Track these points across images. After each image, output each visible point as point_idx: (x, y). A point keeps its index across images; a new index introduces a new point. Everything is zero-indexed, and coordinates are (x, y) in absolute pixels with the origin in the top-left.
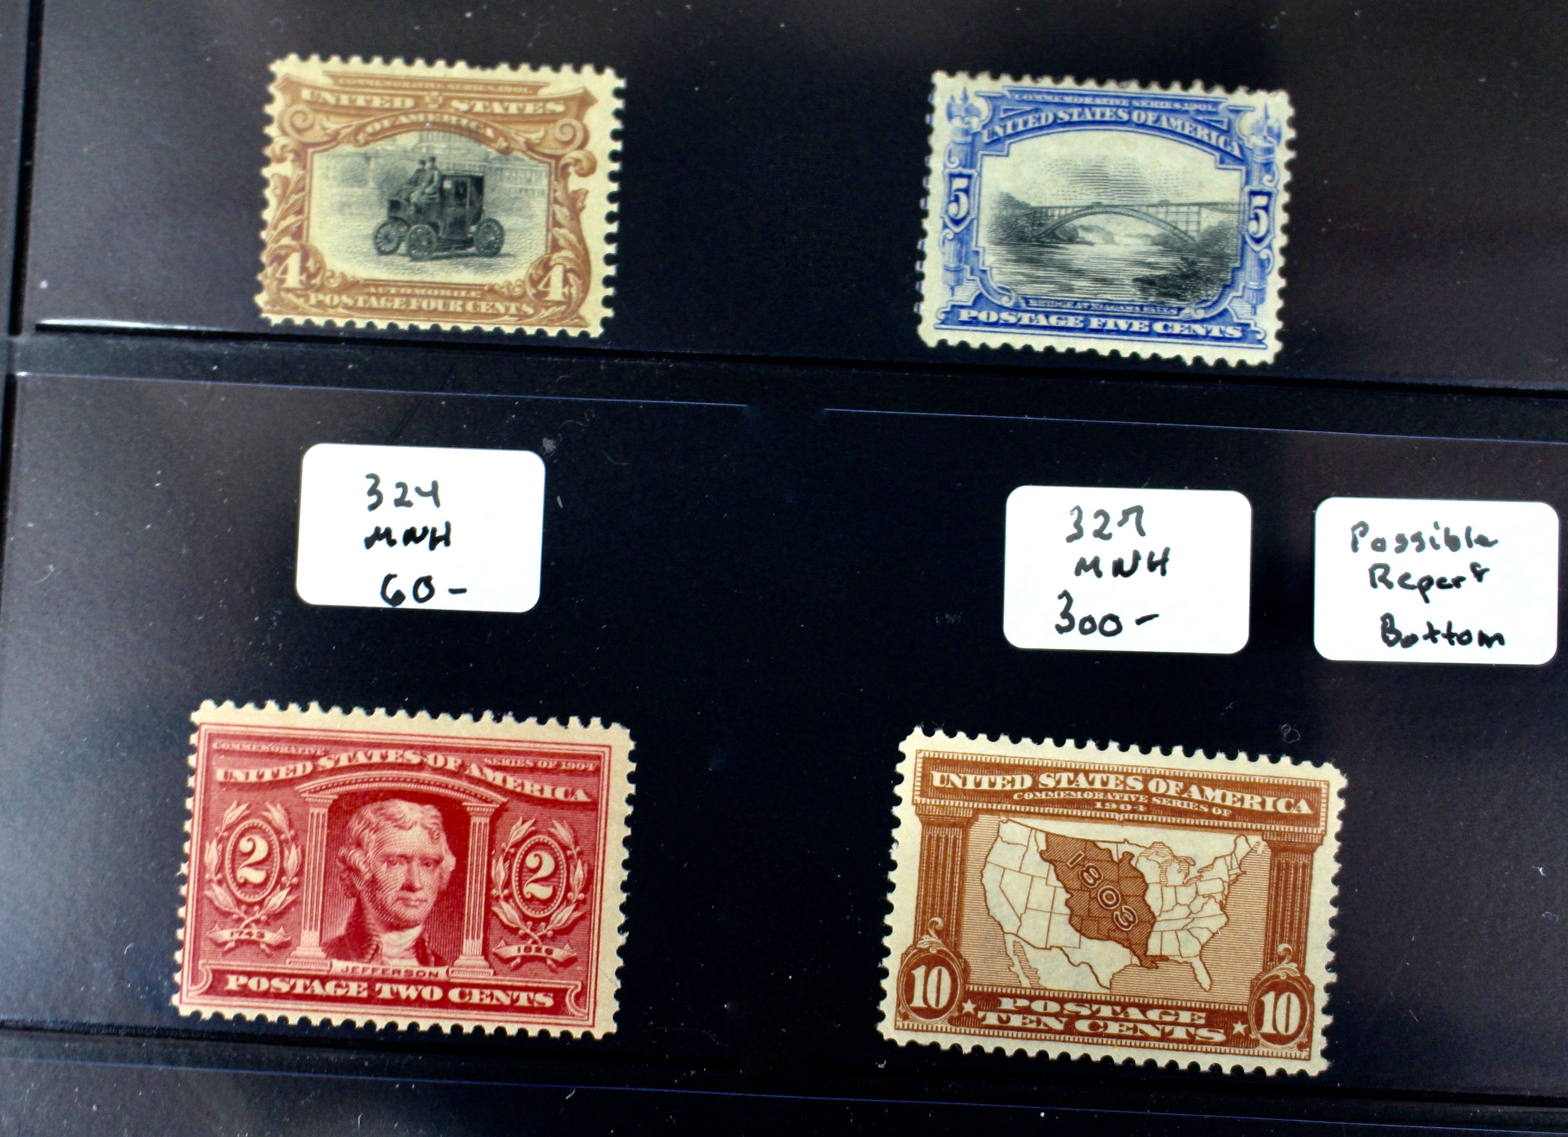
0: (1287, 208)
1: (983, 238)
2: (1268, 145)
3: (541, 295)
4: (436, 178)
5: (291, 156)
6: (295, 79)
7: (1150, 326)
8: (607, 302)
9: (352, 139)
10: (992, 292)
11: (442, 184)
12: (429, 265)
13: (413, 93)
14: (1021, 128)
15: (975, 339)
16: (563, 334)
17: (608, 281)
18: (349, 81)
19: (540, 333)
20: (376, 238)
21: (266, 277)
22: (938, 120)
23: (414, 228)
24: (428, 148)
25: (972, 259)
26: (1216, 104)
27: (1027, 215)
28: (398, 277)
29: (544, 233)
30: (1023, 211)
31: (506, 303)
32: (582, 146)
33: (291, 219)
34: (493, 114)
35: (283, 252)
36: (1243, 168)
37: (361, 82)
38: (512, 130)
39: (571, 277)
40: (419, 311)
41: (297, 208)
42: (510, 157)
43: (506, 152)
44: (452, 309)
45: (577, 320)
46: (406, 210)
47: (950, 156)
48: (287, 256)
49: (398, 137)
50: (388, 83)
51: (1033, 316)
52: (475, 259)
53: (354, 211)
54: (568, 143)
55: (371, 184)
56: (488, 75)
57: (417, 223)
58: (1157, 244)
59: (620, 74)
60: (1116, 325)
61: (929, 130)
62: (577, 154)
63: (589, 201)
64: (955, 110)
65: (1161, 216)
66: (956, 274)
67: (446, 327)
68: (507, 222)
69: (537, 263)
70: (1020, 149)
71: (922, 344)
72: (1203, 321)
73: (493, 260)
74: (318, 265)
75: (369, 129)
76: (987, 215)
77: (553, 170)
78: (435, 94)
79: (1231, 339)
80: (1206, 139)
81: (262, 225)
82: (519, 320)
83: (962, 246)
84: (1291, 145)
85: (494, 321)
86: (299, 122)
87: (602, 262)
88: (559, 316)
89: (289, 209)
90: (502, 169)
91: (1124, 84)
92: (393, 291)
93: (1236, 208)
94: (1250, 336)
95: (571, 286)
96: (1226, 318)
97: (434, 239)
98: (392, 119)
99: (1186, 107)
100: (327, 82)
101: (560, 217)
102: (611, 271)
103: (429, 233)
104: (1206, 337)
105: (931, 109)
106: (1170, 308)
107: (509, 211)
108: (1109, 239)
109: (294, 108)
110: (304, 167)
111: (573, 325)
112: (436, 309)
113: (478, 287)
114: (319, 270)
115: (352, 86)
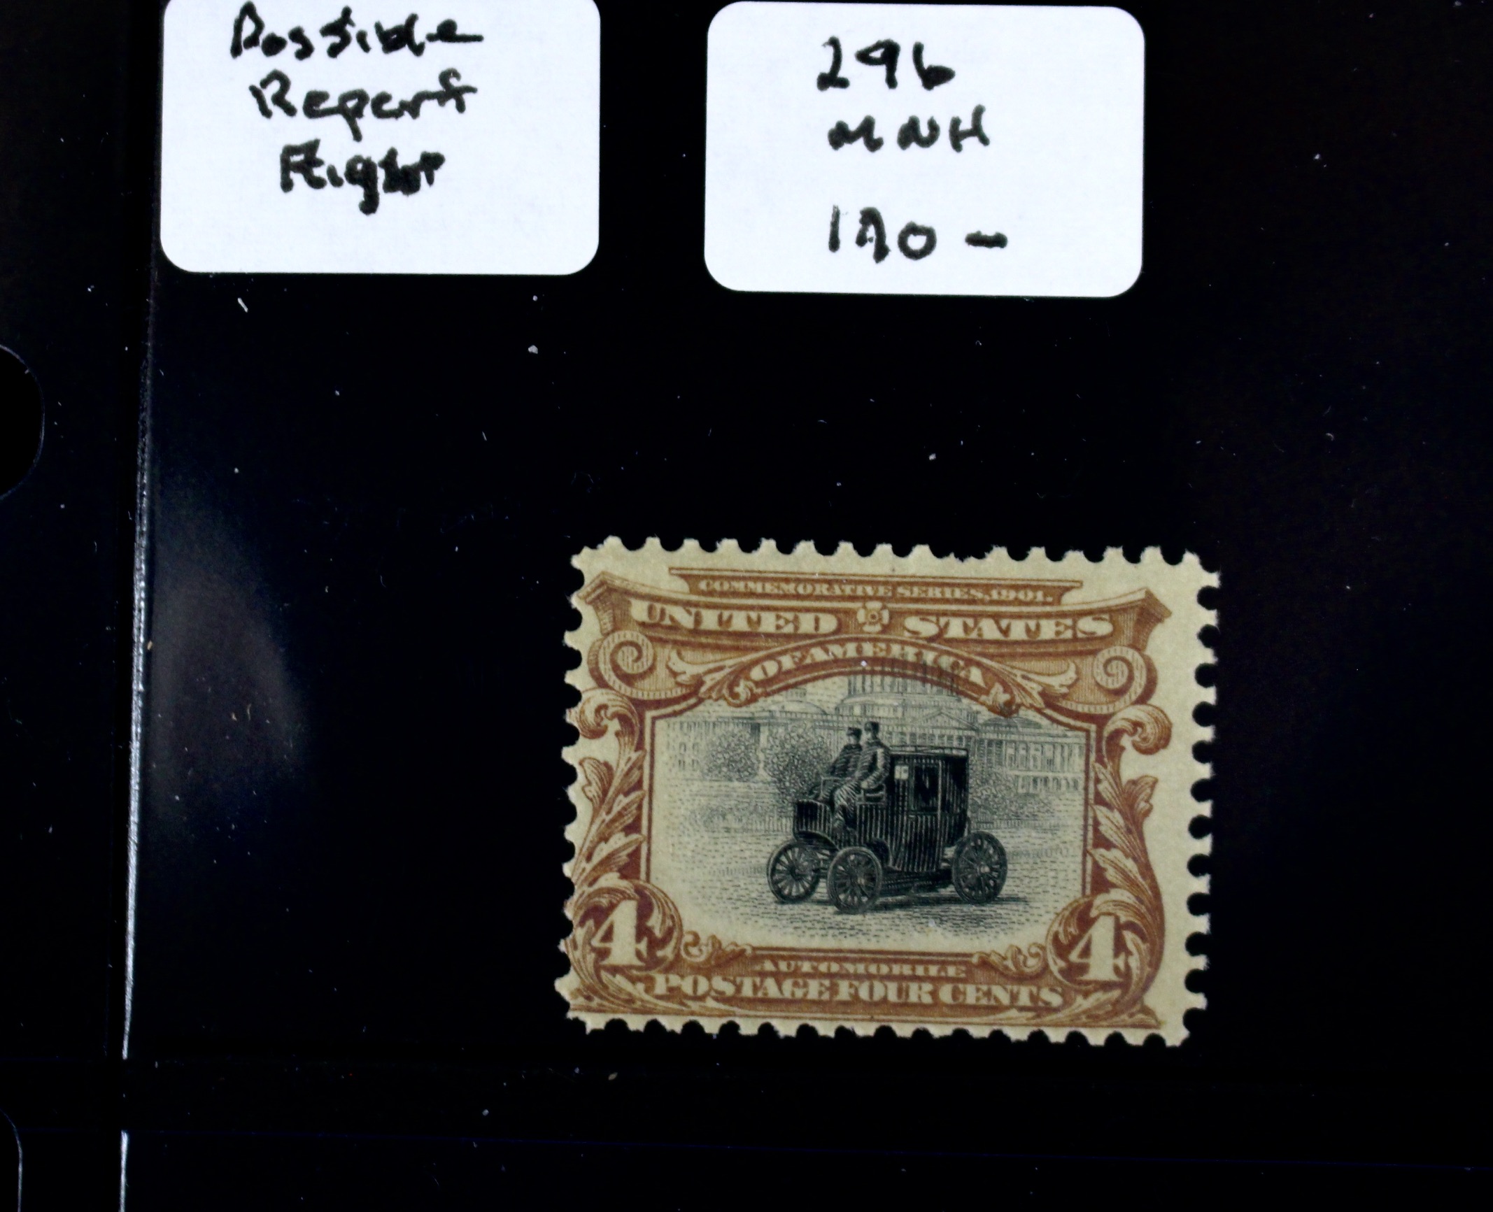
3: (1074, 972)
4: (880, 762)
5: (614, 726)
6: (617, 583)
8: (1194, 982)
9: (725, 692)
11: (892, 772)
12: (872, 921)
13: (836, 605)
16: (1115, 1040)
17: (1195, 944)
18: (717, 585)
19: (1076, 1039)
20: (774, 870)
21: (575, 947)
23: (841, 853)
24: (864, 707)
28: (816, 943)
29: (1079, 859)
31: (1009, 987)
32: (1143, 699)
33: (618, 841)
34: (981, 641)
35: (604, 901)
37: (740, 586)
38: (1017, 670)
39: (1129, 936)
40: (854, 1002)
41: (628, 820)
42: (1015, 720)
43: (1007, 711)
44: (913, 998)
45: (1140, 1016)
46: (826, 821)
48: (612, 907)
49: (809, 687)
50: (790, 588)
52: (953, 908)
53: (735, 825)
54: (1119, 693)
55: (763, 774)
56: (971, 568)
57: (848, 843)
59: (1208, 566)
62: (1137, 713)
63: (1159, 799)
67: (904, 1030)
68: (1008, 838)
69: (1067, 913)
73: (988, 909)
74: (669, 923)
75: (756, 674)
77: (1093, 743)
78: (876, 605)
81: (568, 851)
82: (1038, 1016)
85: (991, 1018)
86: (627, 661)
87: (1184, 909)
88: (1109, 1008)
89: (613, 821)
90: (999, 743)
92: (806, 967)
95: (1129, 953)
97: (880, 874)
98: (798, 654)
100: (679, 588)
101: (1107, 829)
102: (1202, 924)
103: (869, 861)
107: (1017, 818)
109: (618, 637)
110: (639, 746)
111: (1134, 1026)
112: (885, 1000)
113: (960, 959)
114: (669, 932)
115: (723, 594)
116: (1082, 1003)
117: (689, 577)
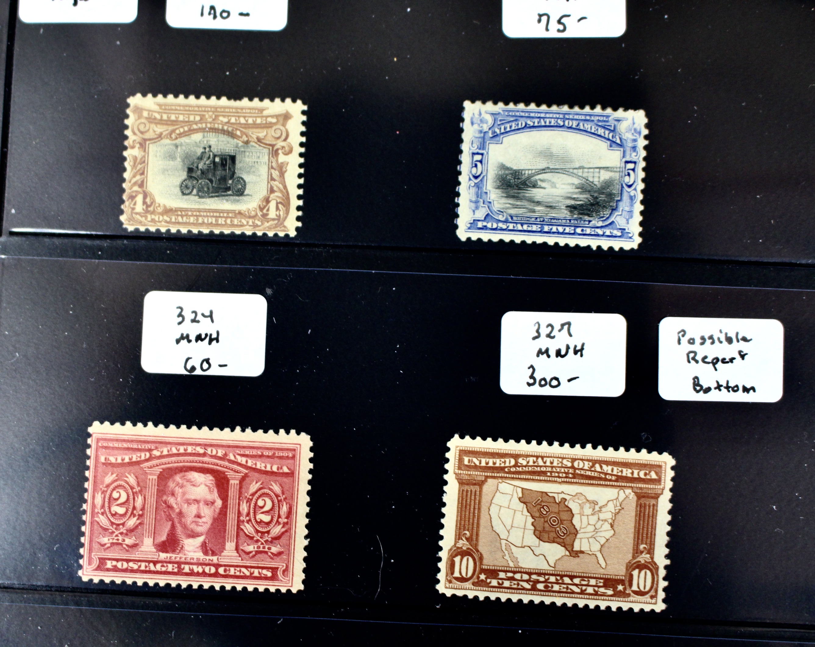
0: (644, 169)
1: (490, 185)
2: (634, 138)
3: (265, 216)
5: (138, 146)
6: (140, 106)
7: (575, 230)
8: (298, 219)
9: (169, 136)
10: (494, 213)
12: (208, 201)
13: (200, 113)
14: (508, 129)
15: (485, 237)
16: (276, 235)
17: (299, 208)
18: (167, 107)
19: (265, 235)
20: (181, 186)
21: (126, 207)
22: (466, 125)
23: (200, 181)
24: (207, 141)
25: (484, 196)
26: (608, 117)
27: (511, 174)
30: (510, 172)
31: (246, 220)
32: (285, 140)
34: (240, 124)
35: (134, 194)
36: (622, 149)
37: (173, 107)
38: (250, 132)
40: (203, 223)
41: (141, 172)
42: (249, 145)
43: (247, 143)
44: (220, 222)
45: (283, 228)
46: (196, 172)
47: (472, 144)
48: (136, 196)
49: (192, 136)
50: (187, 108)
51: (515, 225)
52: (231, 197)
54: (278, 138)
55: (179, 159)
56: (238, 104)
57: (202, 179)
58: (578, 188)
59: (304, 103)
60: (557, 229)
61: (462, 130)
62: (283, 144)
63: (289, 168)
64: (475, 121)
65: (580, 174)
66: (475, 205)
67: (217, 231)
69: (263, 199)
70: (508, 140)
71: (459, 240)
72: (601, 227)
73: (241, 198)
74: (152, 200)
75: (177, 132)
76: (491, 173)
77: (271, 152)
78: (211, 113)
79: (616, 237)
80: (603, 135)
81: (124, 180)
82: (254, 228)
83: (479, 189)
84: (646, 137)
85: (242, 228)
86: (142, 128)
87: (296, 198)
88: (274, 226)
89: (137, 172)
90: (245, 152)
91: (561, 107)
92: (190, 213)
93: (618, 170)
94: (625, 235)
95: (280, 210)
96: (613, 226)
97: (211, 188)
98: (189, 126)
99: (593, 118)
100: (157, 108)
101: (274, 176)
102: (300, 203)
103: (208, 184)
104: (603, 235)
105: (463, 120)
106: (585, 221)
107: (248, 173)
108: (554, 185)
109: (139, 121)
110: (145, 151)
111: (281, 231)
112: (212, 223)
113: (233, 211)
114: (152, 203)
115: (169, 110)
116: (267, 224)
117: (160, 105)
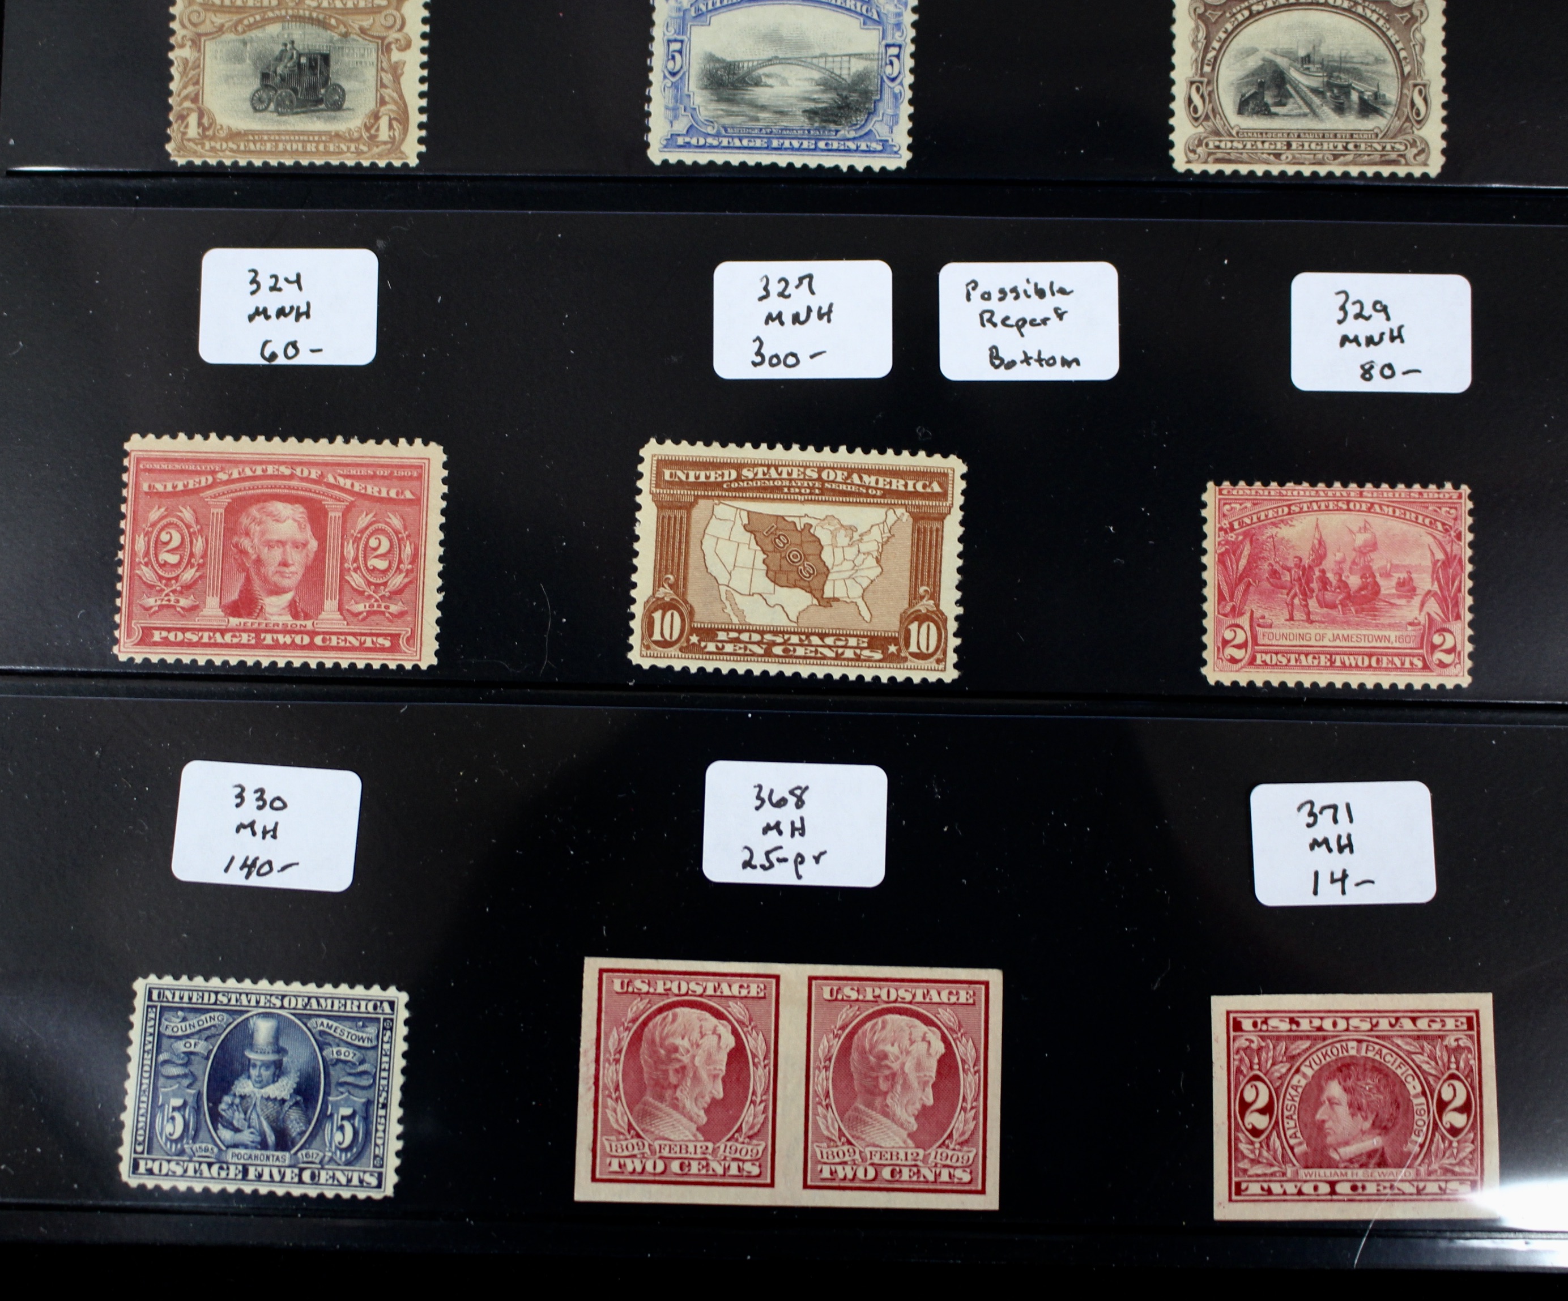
0: (913, 55)
1: (693, 85)
2: (898, 11)
3: (373, 138)
5: (189, 43)
7: (816, 144)
8: (421, 141)
9: (233, 29)
10: (700, 124)
12: (292, 119)
14: (718, 5)
15: (689, 158)
16: (390, 165)
17: (421, 126)
19: (373, 165)
20: (252, 100)
21: (173, 131)
22: (659, 2)
23: (279, 92)
25: (686, 100)
27: (723, 67)
28: (269, 128)
29: (374, 93)
30: (721, 64)
31: (346, 144)
32: (401, 29)
33: (190, 89)
34: (335, 8)
35: (185, 113)
36: (880, 28)
38: (349, 19)
39: (395, 124)
40: (285, 152)
41: (195, 80)
42: (349, 39)
43: (345, 35)
44: (309, 149)
45: (399, 154)
47: (667, 27)
48: (188, 115)
49: (267, 27)
51: (730, 140)
52: (325, 113)
53: (236, 81)
54: (391, 27)
55: (248, 61)
57: (282, 88)
58: (819, 85)
60: (791, 144)
61: (652, 8)
62: (397, 35)
63: (406, 69)
65: (822, 65)
66: (674, 113)
67: (305, 162)
68: (346, 85)
69: (369, 114)
70: (718, 20)
71: (651, 164)
72: (854, 139)
73: (338, 113)
74: (211, 121)
75: (246, 22)
76: (695, 68)
77: (380, 47)
79: (874, 152)
80: (853, 8)
81: (170, 93)
82: (358, 156)
83: (677, 91)
84: (915, 10)
85: (340, 156)
86: (194, 18)
87: (417, 112)
88: (387, 151)
89: (188, 81)
90: (342, 48)
92: (266, 138)
93: (876, 57)
94: (888, 149)
95: (395, 130)
96: (871, 137)
97: (295, 100)
98: (262, 14)
101: (385, 81)
102: (424, 118)
103: (291, 95)
104: (857, 150)
106: (830, 131)
107: (349, 77)
108: (784, 82)
109: (191, 9)
110: (199, 51)
111: (397, 159)
112: (297, 150)
113: (327, 133)
114: (211, 124)
116: (376, 150)
